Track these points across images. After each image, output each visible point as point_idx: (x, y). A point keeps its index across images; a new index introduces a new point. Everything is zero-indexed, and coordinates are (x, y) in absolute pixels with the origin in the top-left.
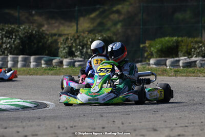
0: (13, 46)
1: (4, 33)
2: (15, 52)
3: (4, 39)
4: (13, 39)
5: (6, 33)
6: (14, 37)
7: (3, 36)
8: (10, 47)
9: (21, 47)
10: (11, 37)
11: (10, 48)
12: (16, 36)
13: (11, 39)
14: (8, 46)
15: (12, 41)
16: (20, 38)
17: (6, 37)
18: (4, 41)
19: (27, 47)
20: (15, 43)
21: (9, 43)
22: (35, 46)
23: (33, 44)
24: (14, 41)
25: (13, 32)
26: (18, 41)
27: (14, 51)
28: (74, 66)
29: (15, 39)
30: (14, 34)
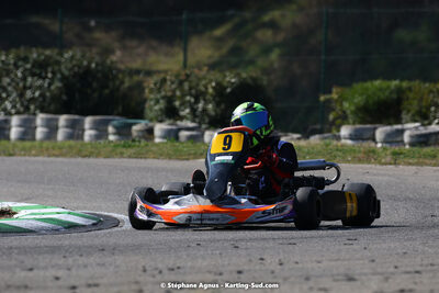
0: (48, 94)
1: (28, 66)
2: (52, 107)
3: (29, 79)
4: (47, 81)
5: (33, 66)
6: (50, 75)
7: (27, 73)
8: (40, 95)
9: (64, 97)
10: (43, 74)
11: (41, 99)
12: (54, 73)
13: (44, 78)
14: (37, 94)
15: (46, 85)
16: (64, 78)
17: (33, 75)
18: (28, 84)
19: (77, 95)
20: (53, 87)
21: (40, 87)
22: (96, 95)
23: (89, 91)
24: (50, 85)
25: (48, 65)
26: (58, 84)
27: (50, 104)
28: (177, 138)
29: (52, 79)
30: (50, 69)
